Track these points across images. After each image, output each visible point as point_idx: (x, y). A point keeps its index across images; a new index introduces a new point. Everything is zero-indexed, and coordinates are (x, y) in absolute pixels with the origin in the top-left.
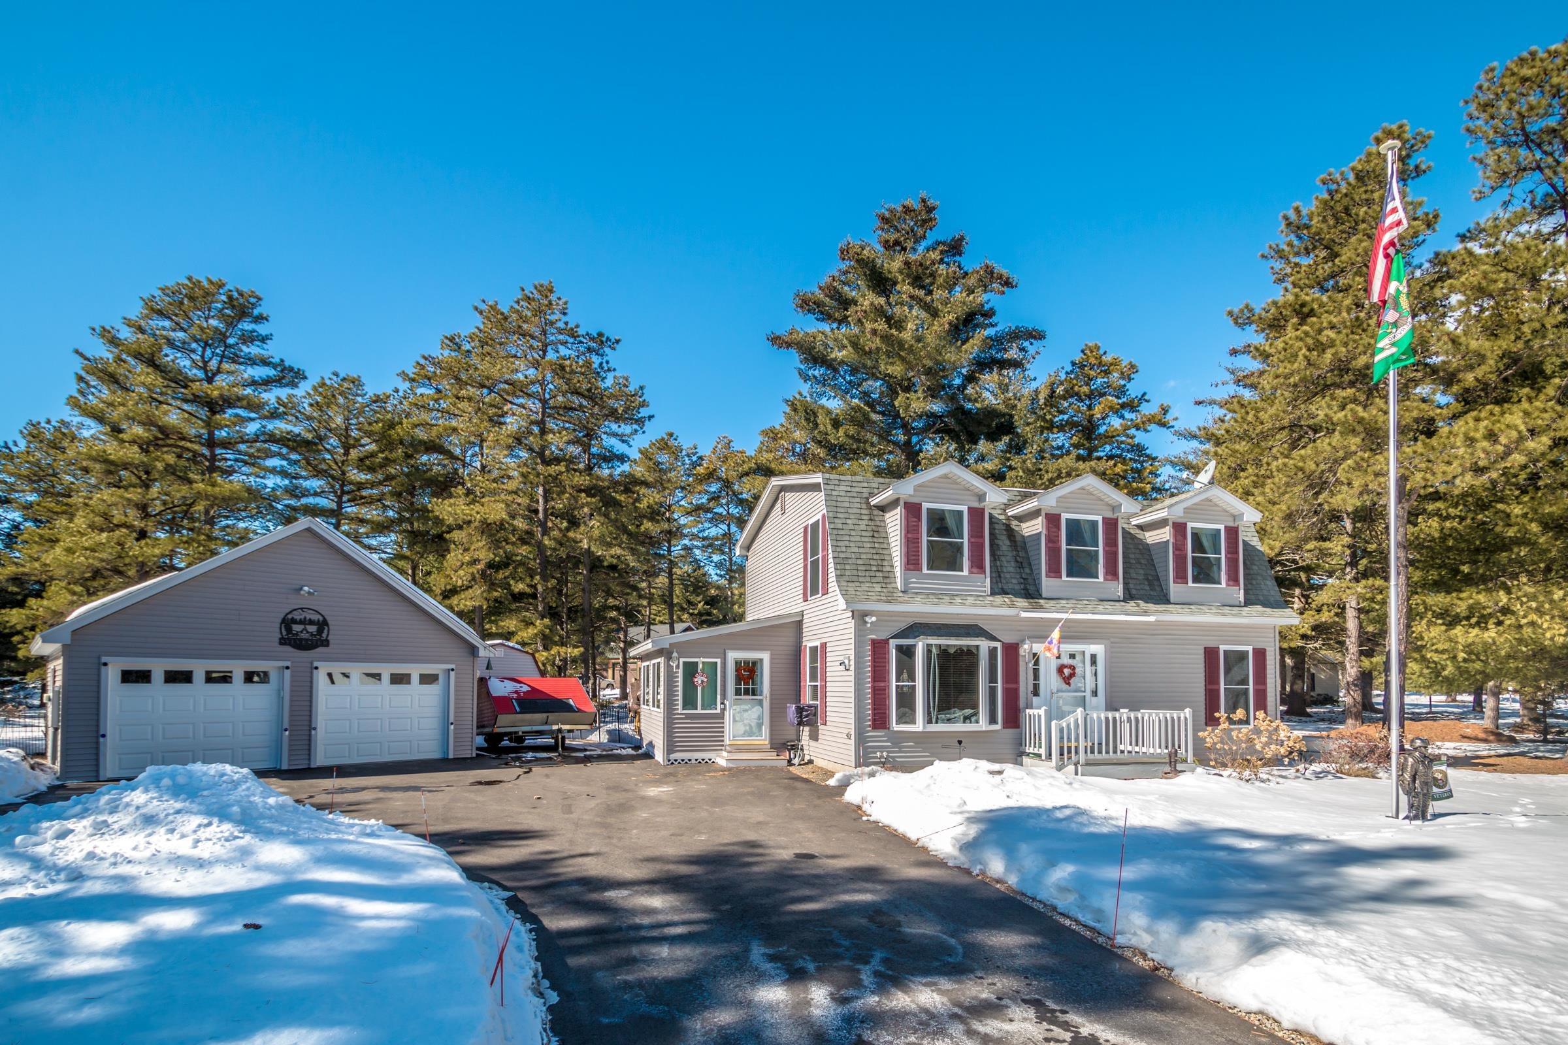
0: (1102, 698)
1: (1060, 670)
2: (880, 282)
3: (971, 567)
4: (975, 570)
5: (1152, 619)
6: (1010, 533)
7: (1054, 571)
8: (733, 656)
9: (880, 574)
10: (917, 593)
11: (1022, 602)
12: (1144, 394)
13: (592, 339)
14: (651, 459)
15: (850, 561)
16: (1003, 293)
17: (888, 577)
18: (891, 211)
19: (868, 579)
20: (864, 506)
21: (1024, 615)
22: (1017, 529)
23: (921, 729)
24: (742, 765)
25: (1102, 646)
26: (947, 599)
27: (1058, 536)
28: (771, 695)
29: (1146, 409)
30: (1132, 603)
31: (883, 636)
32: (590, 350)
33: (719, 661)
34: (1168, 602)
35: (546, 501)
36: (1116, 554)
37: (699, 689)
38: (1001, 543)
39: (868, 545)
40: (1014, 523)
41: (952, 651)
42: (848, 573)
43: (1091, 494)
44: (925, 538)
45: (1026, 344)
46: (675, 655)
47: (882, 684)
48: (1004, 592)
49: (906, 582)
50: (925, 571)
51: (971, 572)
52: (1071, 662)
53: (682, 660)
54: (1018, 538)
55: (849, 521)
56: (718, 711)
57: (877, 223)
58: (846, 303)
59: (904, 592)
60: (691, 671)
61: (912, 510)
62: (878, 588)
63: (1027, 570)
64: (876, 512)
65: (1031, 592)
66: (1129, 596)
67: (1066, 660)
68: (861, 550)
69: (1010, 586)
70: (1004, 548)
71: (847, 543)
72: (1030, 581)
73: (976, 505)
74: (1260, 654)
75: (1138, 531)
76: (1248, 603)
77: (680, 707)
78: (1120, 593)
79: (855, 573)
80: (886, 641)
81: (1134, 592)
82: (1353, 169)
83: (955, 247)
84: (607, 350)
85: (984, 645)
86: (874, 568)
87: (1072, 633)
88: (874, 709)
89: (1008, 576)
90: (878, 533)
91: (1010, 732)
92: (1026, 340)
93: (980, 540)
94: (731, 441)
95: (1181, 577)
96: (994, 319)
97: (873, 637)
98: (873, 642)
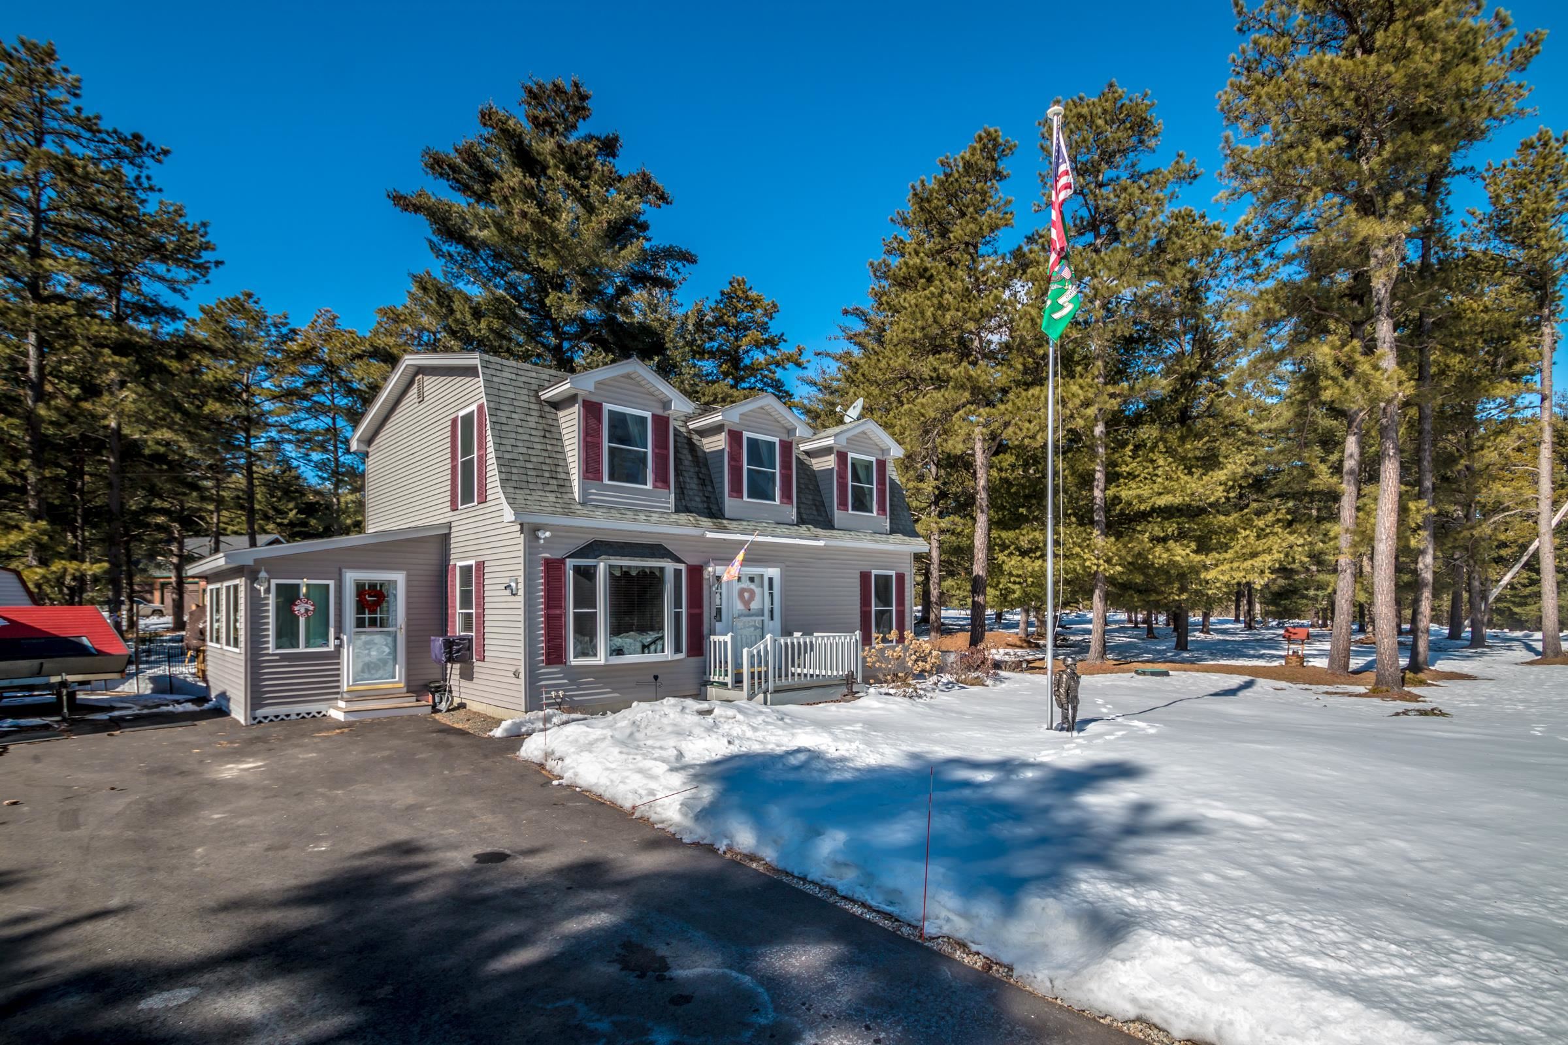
0: (777, 623)
1: (741, 593)
2: (527, 160)
3: (655, 481)
4: (659, 484)
5: (821, 543)
6: (693, 448)
7: (736, 491)
8: (351, 577)
9: (555, 482)
10: (597, 506)
11: (706, 522)
12: (782, 335)
13: (124, 141)
14: (218, 322)
15: (517, 464)
16: (660, 206)
17: (564, 486)
18: (540, 86)
19: (540, 487)
20: (533, 400)
21: (709, 535)
22: (698, 443)
23: (602, 662)
24: (368, 718)
25: (778, 570)
26: (630, 514)
27: (740, 455)
28: (408, 625)
29: (786, 349)
30: (804, 527)
31: (558, 555)
32: (118, 154)
33: (331, 583)
34: (832, 527)
35: (41, 355)
36: (790, 477)
37: (302, 620)
38: (684, 458)
39: (539, 447)
40: (695, 437)
41: (634, 573)
42: (515, 477)
43: (769, 414)
44: (606, 444)
45: (679, 265)
46: (263, 574)
47: (558, 612)
48: (688, 510)
49: (584, 492)
50: (606, 481)
51: (655, 486)
52: (751, 585)
53: (274, 582)
54: (700, 454)
55: (514, 415)
56: (332, 648)
57: (524, 96)
58: (489, 177)
59: (583, 504)
60: (288, 596)
61: (592, 410)
62: (552, 498)
63: (710, 488)
64: (547, 409)
65: (714, 512)
66: (801, 521)
67: (746, 584)
68: (530, 452)
69: (693, 503)
70: (686, 463)
71: (513, 442)
72: (712, 500)
73: (660, 412)
74: (901, 578)
75: (806, 457)
76: (893, 532)
77: (271, 645)
78: (794, 517)
79: (524, 478)
80: (562, 561)
81: (805, 516)
82: (963, 158)
83: (609, 146)
84: (148, 161)
85: (668, 566)
86: (547, 474)
87: (757, 556)
88: (548, 641)
89: (691, 493)
90: (551, 433)
91: (694, 660)
92: (679, 260)
93: (665, 452)
94: (335, 317)
95: (843, 505)
96: (648, 233)
97: (547, 555)
98: (547, 561)
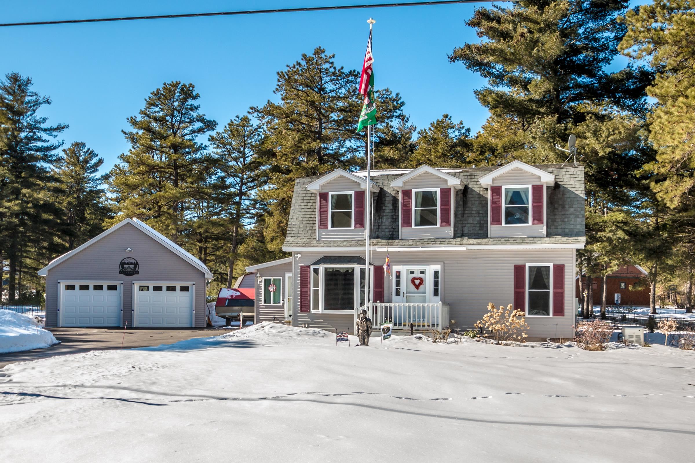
1: (413, 281)
3: (356, 224)
4: (358, 226)
6: (395, 201)
7: (407, 223)
9: (310, 232)
10: (325, 241)
15: (296, 226)
17: (313, 233)
19: (303, 235)
21: (378, 250)
23: (321, 312)
25: (440, 266)
27: (409, 203)
30: (458, 239)
31: (307, 264)
34: (486, 237)
36: (449, 210)
38: (386, 208)
39: (309, 216)
42: (293, 232)
44: (330, 211)
47: (306, 289)
48: (377, 237)
49: (320, 235)
50: (330, 228)
51: (355, 227)
52: (422, 276)
55: (302, 204)
56: (281, 304)
59: (318, 240)
61: (323, 197)
62: (306, 239)
63: (397, 223)
65: (394, 236)
66: (460, 233)
67: (417, 275)
68: (304, 219)
69: (383, 233)
70: (387, 211)
72: (397, 230)
73: (359, 190)
74: (560, 270)
76: (551, 235)
78: (452, 233)
80: (309, 267)
81: (466, 232)
85: (357, 268)
88: (302, 302)
89: (384, 227)
93: (361, 209)
95: (496, 221)
97: (302, 264)
98: (302, 267)
